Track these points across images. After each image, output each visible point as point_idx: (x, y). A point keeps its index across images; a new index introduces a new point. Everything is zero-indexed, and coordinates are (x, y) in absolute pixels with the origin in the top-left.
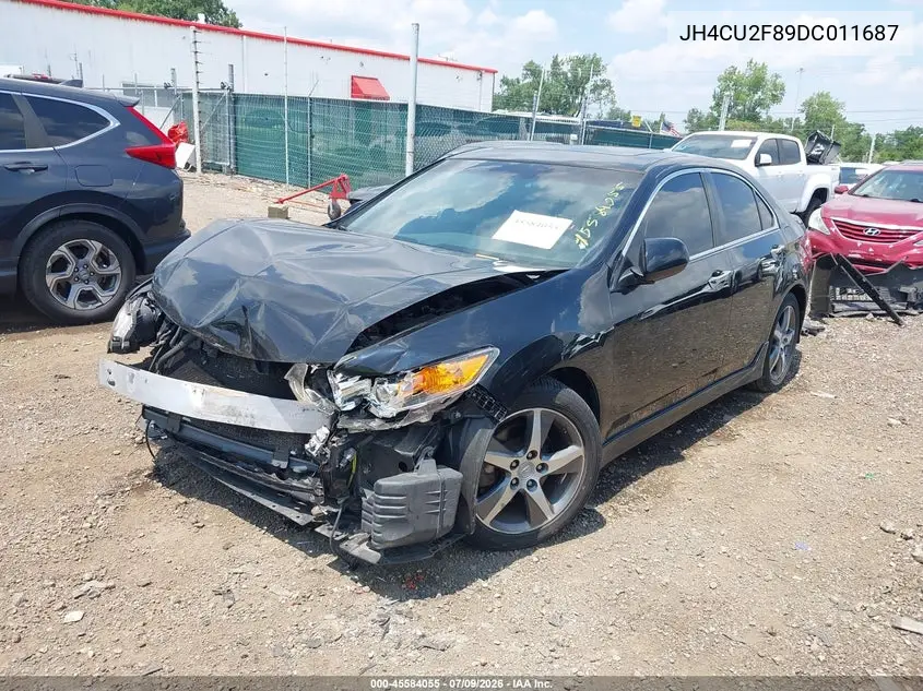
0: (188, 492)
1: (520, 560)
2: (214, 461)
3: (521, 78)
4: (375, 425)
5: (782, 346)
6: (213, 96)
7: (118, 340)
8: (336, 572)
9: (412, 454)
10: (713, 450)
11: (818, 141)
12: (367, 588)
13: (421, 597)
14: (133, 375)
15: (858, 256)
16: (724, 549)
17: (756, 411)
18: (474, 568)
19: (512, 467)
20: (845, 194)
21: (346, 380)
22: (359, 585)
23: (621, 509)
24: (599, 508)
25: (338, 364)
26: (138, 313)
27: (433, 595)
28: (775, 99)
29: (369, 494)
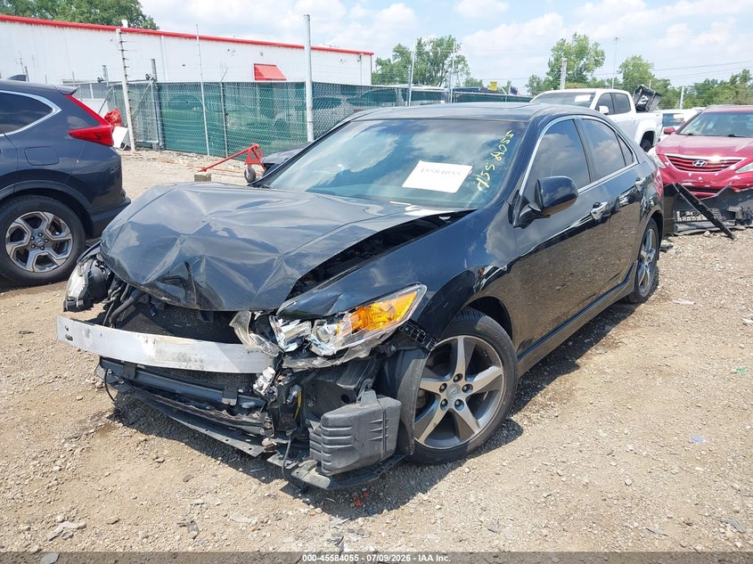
0: (146, 430)
1: (453, 472)
2: (170, 402)
3: (391, 58)
4: (317, 363)
5: (646, 263)
6: (140, 87)
7: (73, 299)
8: (289, 496)
9: (353, 387)
10: (603, 357)
11: (642, 93)
12: (319, 510)
13: (369, 514)
14: (89, 331)
15: (690, 184)
16: (630, 447)
17: (630, 320)
18: (413, 483)
19: (441, 390)
20: (673, 134)
21: (288, 324)
22: (311, 507)
23: (534, 416)
24: (515, 418)
25: (279, 310)
26: (90, 274)
27: (380, 512)
28: (598, 63)
29: (315, 425)
